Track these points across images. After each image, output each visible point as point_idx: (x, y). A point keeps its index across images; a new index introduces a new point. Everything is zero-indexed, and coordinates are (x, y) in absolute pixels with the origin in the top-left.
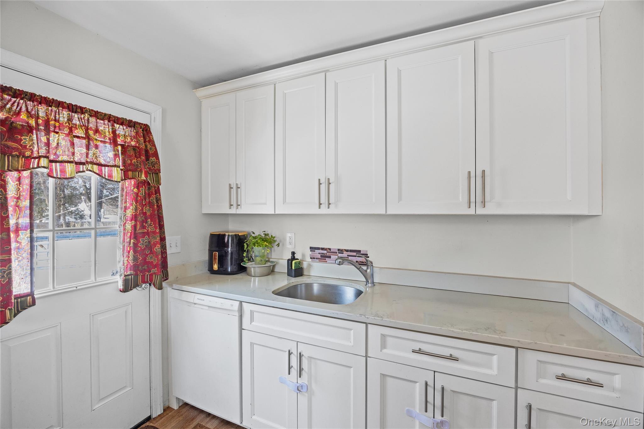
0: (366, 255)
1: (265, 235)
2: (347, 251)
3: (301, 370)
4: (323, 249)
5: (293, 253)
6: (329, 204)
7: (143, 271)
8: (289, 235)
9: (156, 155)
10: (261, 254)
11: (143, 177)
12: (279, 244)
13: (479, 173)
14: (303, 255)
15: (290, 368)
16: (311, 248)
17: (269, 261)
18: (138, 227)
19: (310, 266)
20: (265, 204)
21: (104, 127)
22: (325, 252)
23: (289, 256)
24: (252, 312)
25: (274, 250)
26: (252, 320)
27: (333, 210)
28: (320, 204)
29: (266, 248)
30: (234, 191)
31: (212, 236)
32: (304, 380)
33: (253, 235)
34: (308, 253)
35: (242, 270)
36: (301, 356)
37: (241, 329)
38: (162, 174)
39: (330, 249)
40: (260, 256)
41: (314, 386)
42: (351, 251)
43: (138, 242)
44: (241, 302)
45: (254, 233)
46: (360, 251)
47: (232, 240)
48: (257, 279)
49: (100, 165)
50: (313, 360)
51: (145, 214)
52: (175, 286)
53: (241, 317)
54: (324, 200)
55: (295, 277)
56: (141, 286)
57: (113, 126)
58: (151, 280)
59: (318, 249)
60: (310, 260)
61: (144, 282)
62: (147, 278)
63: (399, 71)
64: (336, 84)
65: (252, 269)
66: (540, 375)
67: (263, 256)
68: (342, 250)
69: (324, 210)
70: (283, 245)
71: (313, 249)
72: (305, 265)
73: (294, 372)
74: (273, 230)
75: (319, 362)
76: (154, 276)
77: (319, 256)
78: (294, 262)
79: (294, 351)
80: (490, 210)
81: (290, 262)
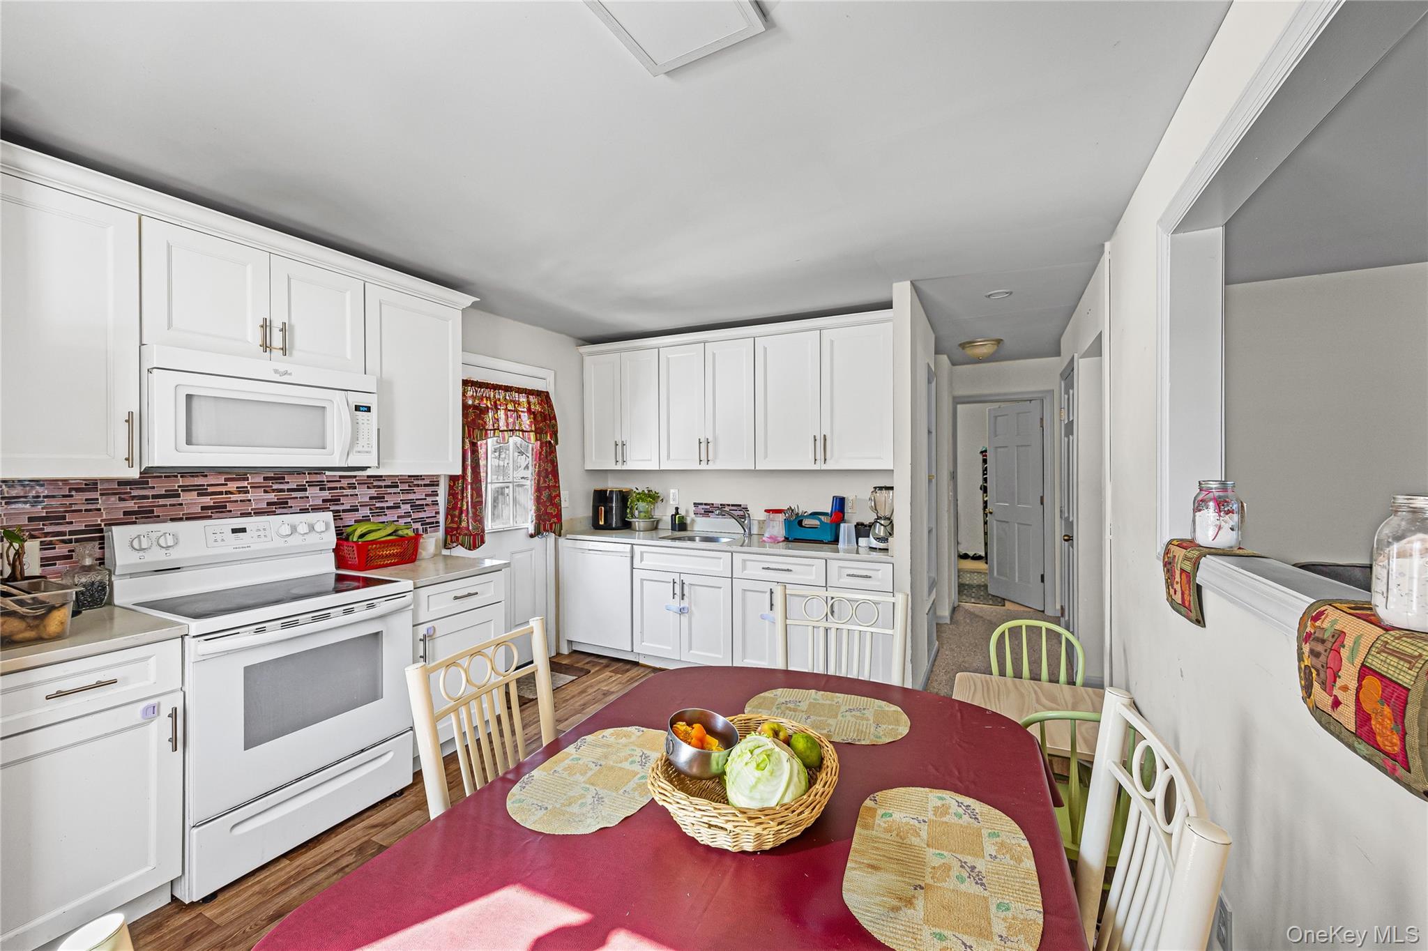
0: (746, 509)
1: (649, 491)
2: (729, 505)
3: (683, 595)
4: (706, 504)
5: (677, 509)
6: (708, 461)
7: (544, 521)
8: (672, 491)
9: (555, 418)
10: (645, 510)
11: (549, 439)
12: (662, 499)
13: (822, 436)
14: (687, 511)
15: (674, 594)
16: (694, 504)
17: (652, 518)
18: (542, 481)
19: (693, 521)
20: (651, 460)
21: (523, 399)
22: (708, 507)
23: (674, 512)
24: (642, 553)
25: (657, 507)
26: (642, 560)
27: (711, 466)
28: (701, 461)
29: (650, 504)
30: (619, 447)
31: (596, 492)
32: (685, 604)
33: (637, 491)
34: (692, 508)
35: (626, 525)
36: (683, 584)
37: (632, 568)
38: (558, 435)
39: (713, 504)
40: (645, 512)
41: (693, 608)
42: (733, 505)
43: (541, 494)
44: (632, 544)
45: (637, 489)
46: (740, 505)
47: (617, 496)
48: (641, 533)
49: (523, 431)
50: (692, 587)
51: (547, 470)
52: (568, 536)
53: (632, 558)
54: (703, 457)
55: (679, 530)
56: (543, 534)
57: (528, 397)
58: (551, 528)
59: (701, 504)
60: (694, 516)
61: (545, 530)
62: (548, 527)
63: (765, 349)
64: (714, 355)
65: (637, 523)
66: (840, 577)
67: (646, 512)
68: (724, 505)
69: (704, 466)
70: (667, 501)
71: (696, 505)
72: (688, 521)
73: (678, 597)
74: (656, 486)
75: (697, 587)
76: (554, 525)
77: (703, 511)
78: (677, 516)
79: (677, 580)
80: (830, 466)
81: (673, 517)
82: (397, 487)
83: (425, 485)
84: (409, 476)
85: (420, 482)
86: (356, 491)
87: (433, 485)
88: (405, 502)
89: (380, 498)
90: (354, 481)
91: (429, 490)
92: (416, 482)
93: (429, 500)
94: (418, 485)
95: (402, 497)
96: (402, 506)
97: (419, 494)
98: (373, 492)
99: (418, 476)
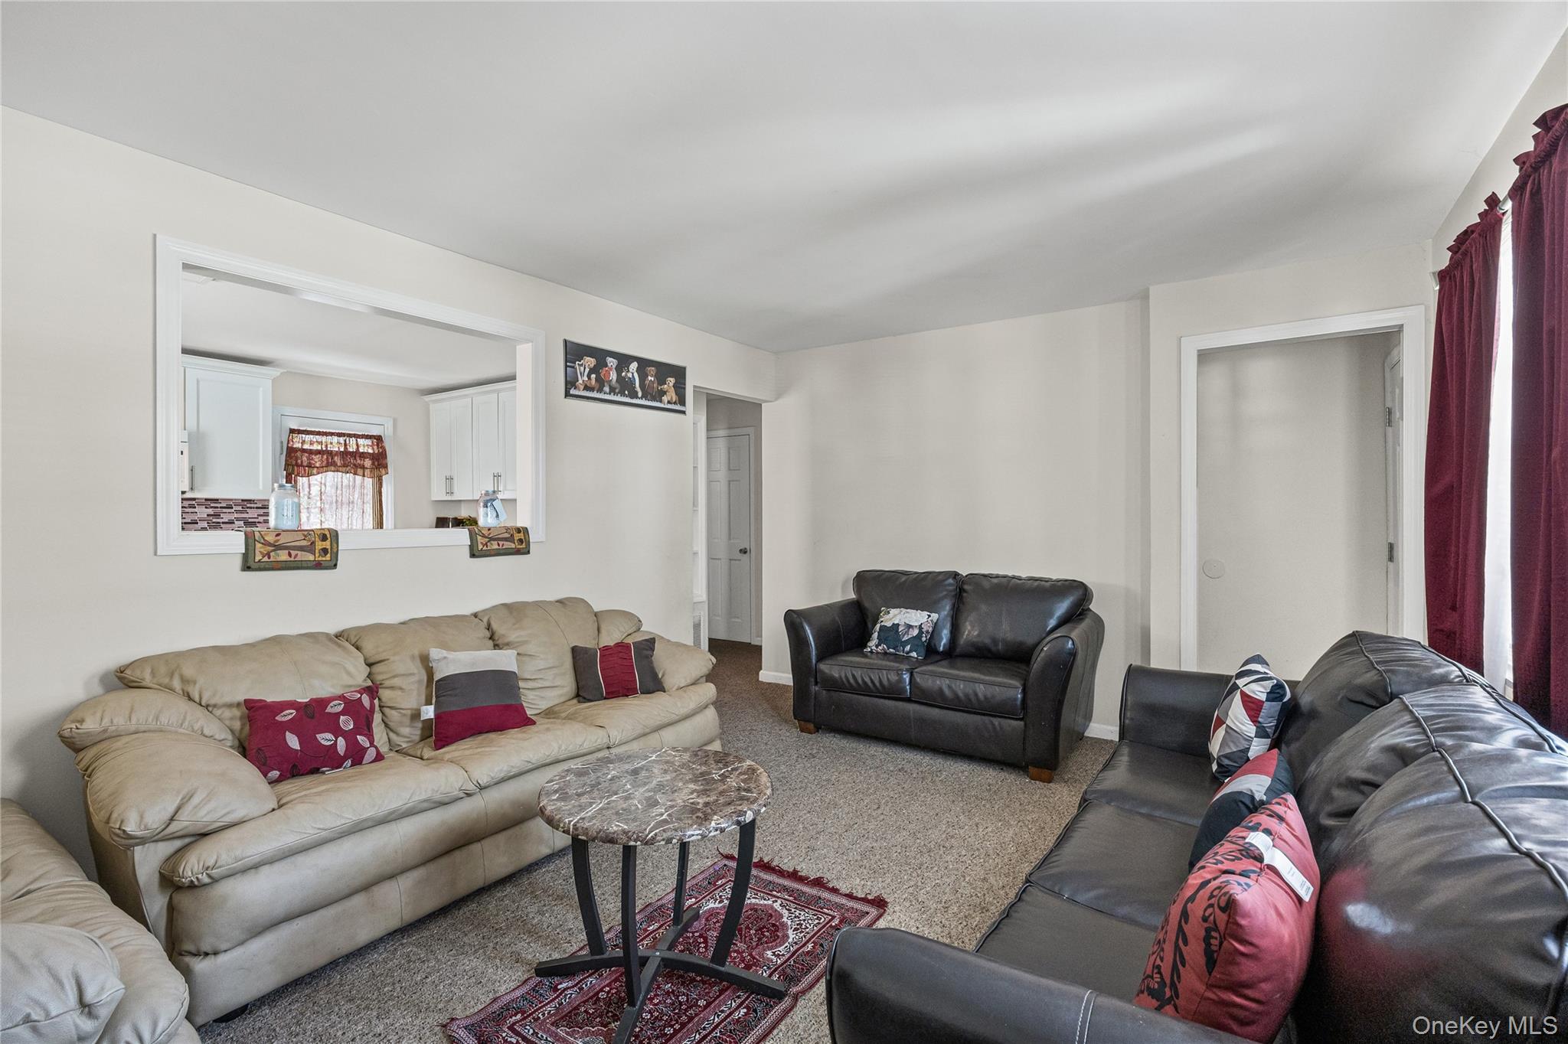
82: (232, 508)
83: (257, 508)
84: (242, 500)
85: (252, 505)
86: (196, 510)
87: (265, 508)
88: (238, 519)
89: (217, 515)
90: (194, 502)
91: (261, 511)
92: (248, 505)
93: (261, 519)
94: (251, 508)
95: (236, 515)
96: (236, 522)
97: (252, 514)
98: (210, 511)
99: (250, 500)
